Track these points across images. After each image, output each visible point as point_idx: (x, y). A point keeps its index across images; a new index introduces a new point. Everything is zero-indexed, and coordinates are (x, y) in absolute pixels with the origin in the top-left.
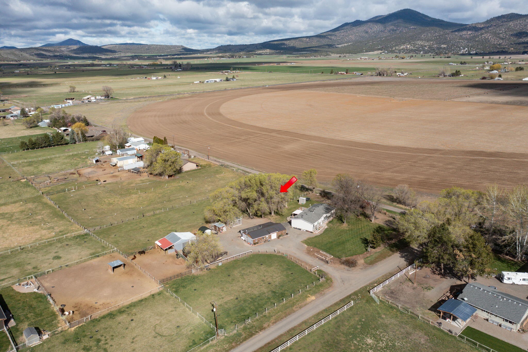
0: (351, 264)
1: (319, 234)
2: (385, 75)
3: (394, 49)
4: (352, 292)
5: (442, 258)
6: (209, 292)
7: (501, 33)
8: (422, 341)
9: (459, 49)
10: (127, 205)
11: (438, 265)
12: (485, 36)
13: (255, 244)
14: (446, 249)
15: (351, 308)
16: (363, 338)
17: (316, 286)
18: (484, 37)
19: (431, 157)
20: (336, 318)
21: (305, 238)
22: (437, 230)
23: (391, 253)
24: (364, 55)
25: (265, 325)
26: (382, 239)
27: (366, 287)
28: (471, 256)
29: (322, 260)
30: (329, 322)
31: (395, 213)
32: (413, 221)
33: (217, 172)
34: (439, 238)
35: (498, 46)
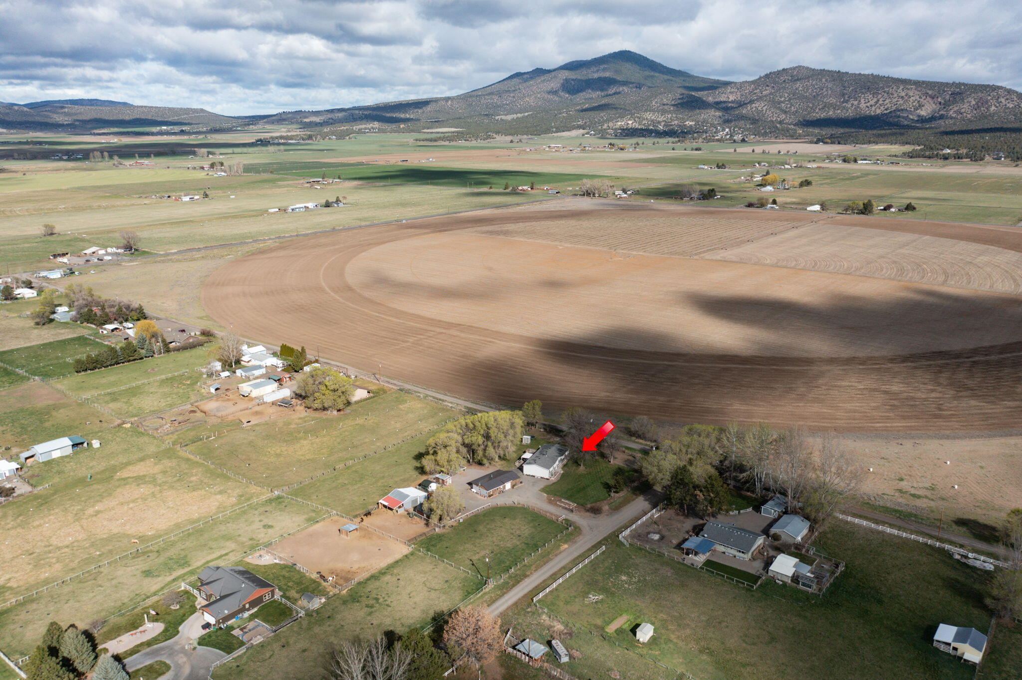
0: (596, 511)
1: (555, 481)
2: (597, 195)
3: (605, 126)
4: (602, 538)
5: (685, 499)
6: (462, 548)
7: (782, 102)
8: (669, 574)
9: (714, 130)
10: (302, 455)
11: (682, 507)
12: (757, 105)
13: (490, 496)
14: (688, 490)
15: (603, 553)
16: (618, 577)
17: (566, 534)
18: (756, 107)
19: (672, 366)
20: (591, 562)
21: (542, 487)
22: (679, 471)
23: (634, 497)
24: (553, 138)
25: (528, 573)
26: (625, 483)
27: (614, 532)
28: (710, 496)
29: (566, 508)
30: (585, 566)
31: (634, 450)
32: (656, 464)
33: (399, 401)
34: (681, 479)
35: (778, 125)
